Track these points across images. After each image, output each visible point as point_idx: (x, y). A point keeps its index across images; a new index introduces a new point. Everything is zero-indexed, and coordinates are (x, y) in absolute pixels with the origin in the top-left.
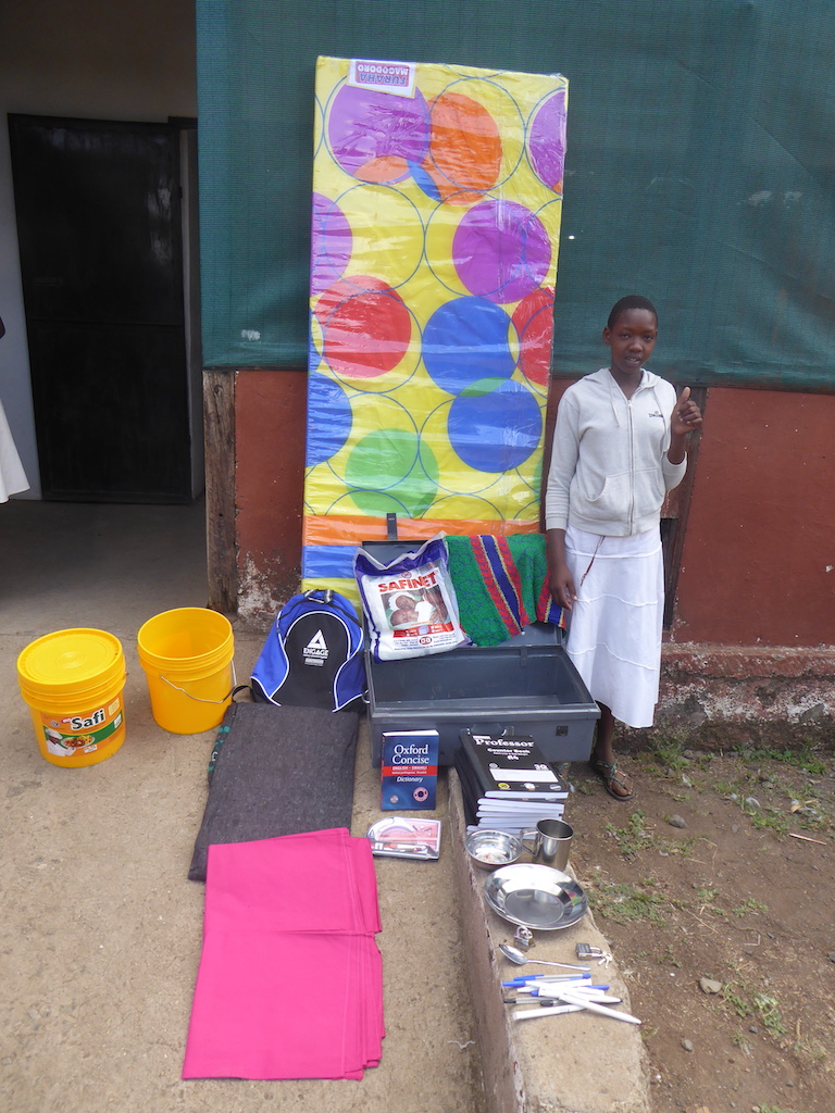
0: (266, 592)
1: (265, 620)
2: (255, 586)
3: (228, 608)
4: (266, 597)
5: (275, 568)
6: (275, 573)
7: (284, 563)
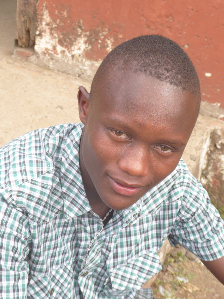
0: (55, 38)
1: (52, 59)
2: (48, 31)
3: (31, 45)
4: (55, 42)
5: (62, 19)
6: (62, 24)
7: (69, 17)
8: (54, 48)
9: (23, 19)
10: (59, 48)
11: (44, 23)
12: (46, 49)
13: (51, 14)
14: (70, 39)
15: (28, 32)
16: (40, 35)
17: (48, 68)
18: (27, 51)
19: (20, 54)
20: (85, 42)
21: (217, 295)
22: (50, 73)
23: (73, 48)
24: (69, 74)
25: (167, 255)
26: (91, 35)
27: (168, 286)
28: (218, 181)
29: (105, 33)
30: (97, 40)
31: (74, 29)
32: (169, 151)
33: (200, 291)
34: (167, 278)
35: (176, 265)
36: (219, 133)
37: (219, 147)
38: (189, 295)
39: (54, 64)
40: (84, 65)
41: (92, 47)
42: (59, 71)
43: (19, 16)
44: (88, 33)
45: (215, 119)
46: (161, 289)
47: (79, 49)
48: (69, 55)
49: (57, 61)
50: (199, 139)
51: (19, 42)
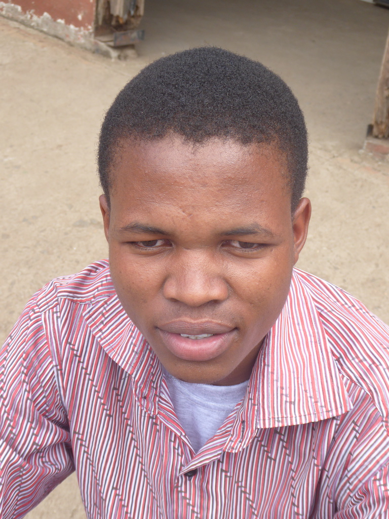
9: (386, 93)
18: (386, 145)
19: (373, 148)
43: (381, 89)
51: (375, 131)
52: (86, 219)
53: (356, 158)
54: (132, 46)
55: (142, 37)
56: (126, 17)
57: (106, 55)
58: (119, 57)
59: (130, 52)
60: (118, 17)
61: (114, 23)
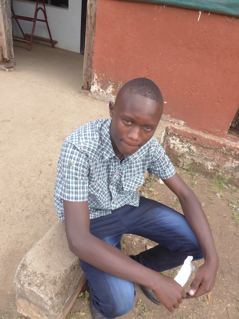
0: (99, 85)
1: (98, 95)
2: (96, 82)
3: (89, 89)
4: (99, 87)
5: (103, 77)
6: (102, 79)
7: (105, 76)
8: (99, 90)
9: (85, 77)
10: (101, 90)
11: (95, 79)
12: (95, 90)
13: (98, 75)
14: (106, 86)
15: (88, 83)
16: (93, 84)
17: (96, 99)
18: (87, 91)
19: (84, 93)
20: (112, 88)
21: (166, 196)
22: (97, 101)
23: (107, 90)
24: (105, 101)
25: (146, 179)
26: (115, 84)
27: (145, 192)
28: (168, 149)
29: (121, 83)
30: (117, 86)
31: (107, 82)
32: (150, 129)
33: (159, 194)
34: (145, 188)
35: (149, 183)
36: (169, 128)
37: (169, 134)
38: (154, 195)
39: (98, 97)
40: (111, 97)
41: (115, 90)
42: (100, 100)
43: (84, 76)
44: (113, 83)
45: (168, 122)
46: (143, 193)
47: (110, 90)
48: (105, 93)
49: (100, 96)
50: (161, 130)
51: (84, 87)
52: (5, 119)
53: (80, 96)
54: (12, 67)
55: (15, 65)
56: (9, 59)
57: (5, 70)
58: (9, 71)
59: (12, 69)
60: (6, 59)
61: (5, 61)
